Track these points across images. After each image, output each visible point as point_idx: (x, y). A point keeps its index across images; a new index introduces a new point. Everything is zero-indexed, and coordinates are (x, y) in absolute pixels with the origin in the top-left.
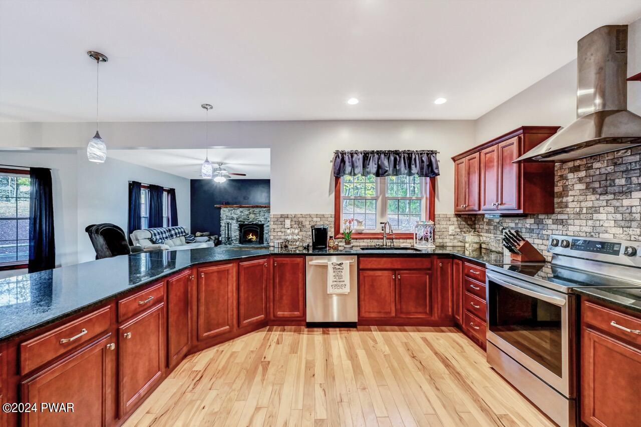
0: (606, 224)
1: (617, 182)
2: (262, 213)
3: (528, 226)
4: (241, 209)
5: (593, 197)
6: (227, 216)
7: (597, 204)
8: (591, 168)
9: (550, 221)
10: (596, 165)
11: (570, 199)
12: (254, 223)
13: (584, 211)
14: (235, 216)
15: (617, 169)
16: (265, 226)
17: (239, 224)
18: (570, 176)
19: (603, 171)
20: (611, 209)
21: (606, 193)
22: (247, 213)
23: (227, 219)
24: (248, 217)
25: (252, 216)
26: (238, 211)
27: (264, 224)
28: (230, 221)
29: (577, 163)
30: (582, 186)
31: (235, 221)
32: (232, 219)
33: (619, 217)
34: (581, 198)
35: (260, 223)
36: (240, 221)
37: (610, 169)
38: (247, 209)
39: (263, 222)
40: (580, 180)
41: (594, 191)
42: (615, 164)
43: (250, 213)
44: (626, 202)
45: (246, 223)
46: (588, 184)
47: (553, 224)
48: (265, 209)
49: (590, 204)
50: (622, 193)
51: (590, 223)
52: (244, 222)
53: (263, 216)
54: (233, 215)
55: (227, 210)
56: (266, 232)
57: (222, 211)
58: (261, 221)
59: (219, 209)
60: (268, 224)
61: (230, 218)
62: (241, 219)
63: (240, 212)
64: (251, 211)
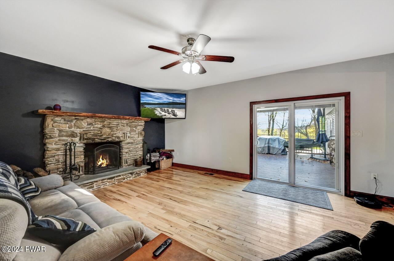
2: (120, 127)
4: (89, 120)
6: (60, 131)
12: (110, 140)
14: (78, 131)
16: (123, 144)
17: (86, 144)
22: (99, 126)
23: (62, 136)
24: (101, 133)
25: (107, 130)
26: (85, 123)
27: (121, 142)
28: (69, 139)
31: (77, 140)
32: (73, 135)
35: (117, 140)
36: (87, 139)
38: (99, 120)
39: (122, 139)
43: (104, 126)
45: (97, 140)
48: (125, 122)
52: (94, 139)
53: (122, 130)
54: (73, 129)
55: (62, 121)
56: (126, 150)
57: (49, 121)
58: (118, 137)
59: (43, 117)
60: (129, 140)
61: (70, 133)
62: (89, 136)
63: (88, 125)
64: (105, 123)
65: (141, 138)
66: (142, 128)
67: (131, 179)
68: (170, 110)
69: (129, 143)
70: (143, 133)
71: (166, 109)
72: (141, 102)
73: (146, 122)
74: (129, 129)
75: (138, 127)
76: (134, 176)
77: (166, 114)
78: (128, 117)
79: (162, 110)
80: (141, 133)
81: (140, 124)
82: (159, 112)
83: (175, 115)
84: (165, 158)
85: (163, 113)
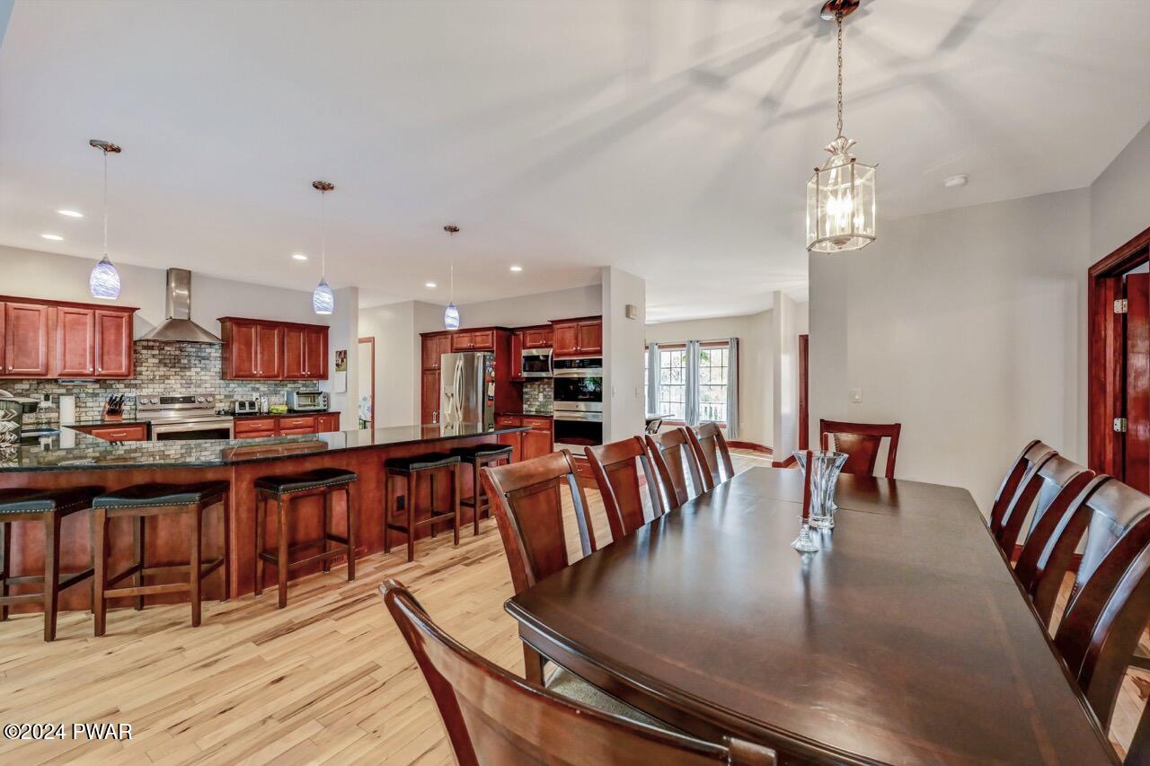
0: (175, 387)
1: (182, 361)
3: (90, 391)
5: (165, 369)
7: (168, 373)
8: (163, 349)
9: (122, 386)
10: (167, 348)
11: (143, 369)
13: (158, 378)
15: (183, 353)
18: (144, 352)
19: (172, 353)
20: (179, 377)
21: (175, 367)
29: (151, 344)
30: (157, 361)
33: (184, 382)
34: (154, 369)
37: (177, 353)
40: (154, 356)
41: (165, 365)
42: (181, 351)
44: (188, 373)
46: (160, 361)
47: (125, 387)
49: (163, 373)
50: (185, 368)
51: (162, 386)
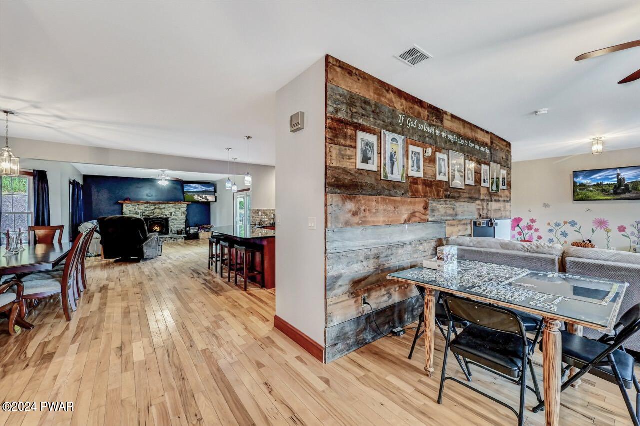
2: (167, 209)
4: (146, 205)
6: (130, 211)
12: (160, 217)
14: (140, 211)
16: (170, 219)
17: (144, 218)
22: (153, 208)
23: (131, 214)
24: (154, 212)
25: (158, 211)
26: (143, 207)
28: (135, 216)
31: (139, 216)
32: (137, 214)
35: (165, 217)
36: (145, 216)
38: (153, 205)
39: (168, 216)
43: (155, 208)
45: (151, 217)
48: (170, 205)
52: (149, 216)
53: (169, 211)
54: (137, 210)
55: (131, 206)
56: (172, 224)
57: (125, 206)
58: (166, 215)
59: (122, 205)
60: (174, 217)
61: (135, 213)
62: (146, 214)
63: (146, 208)
64: (156, 206)
65: (184, 216)
66: (185, 209)
67: (171, 241)
68: (204, 196)
69: (174, 219)
70: (186, 213)
71: (201, 195)
72: (185, 190)
73: (188, 205)
74: (174, 210)
75: (182, 209)
76: (173, 240)
77: (202, 199)
78: (171, 203)
79: (198, 196)
80: (184, 213)
81: (183, 207)
82: (197, 198)
83: (207, 200)
84: (203, 232)
85: (200, 199)
